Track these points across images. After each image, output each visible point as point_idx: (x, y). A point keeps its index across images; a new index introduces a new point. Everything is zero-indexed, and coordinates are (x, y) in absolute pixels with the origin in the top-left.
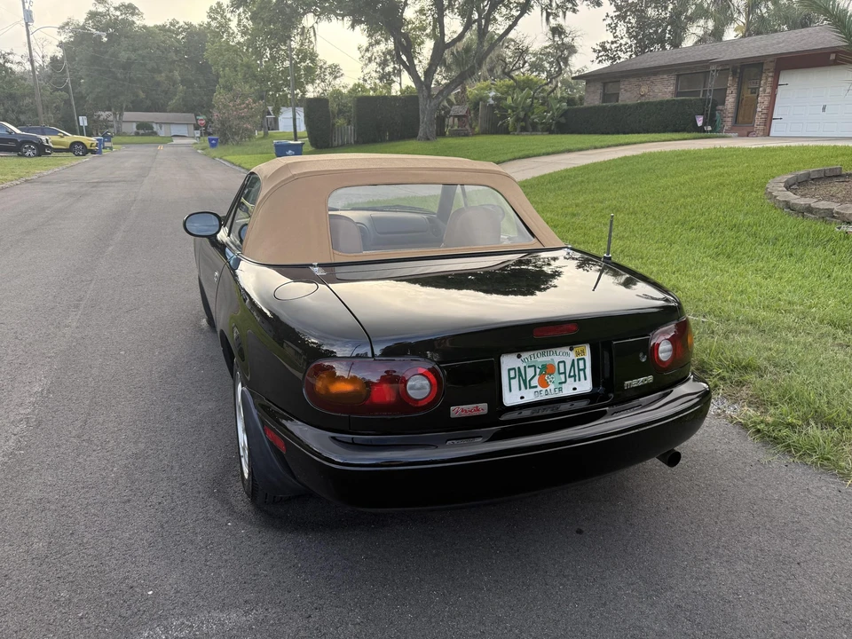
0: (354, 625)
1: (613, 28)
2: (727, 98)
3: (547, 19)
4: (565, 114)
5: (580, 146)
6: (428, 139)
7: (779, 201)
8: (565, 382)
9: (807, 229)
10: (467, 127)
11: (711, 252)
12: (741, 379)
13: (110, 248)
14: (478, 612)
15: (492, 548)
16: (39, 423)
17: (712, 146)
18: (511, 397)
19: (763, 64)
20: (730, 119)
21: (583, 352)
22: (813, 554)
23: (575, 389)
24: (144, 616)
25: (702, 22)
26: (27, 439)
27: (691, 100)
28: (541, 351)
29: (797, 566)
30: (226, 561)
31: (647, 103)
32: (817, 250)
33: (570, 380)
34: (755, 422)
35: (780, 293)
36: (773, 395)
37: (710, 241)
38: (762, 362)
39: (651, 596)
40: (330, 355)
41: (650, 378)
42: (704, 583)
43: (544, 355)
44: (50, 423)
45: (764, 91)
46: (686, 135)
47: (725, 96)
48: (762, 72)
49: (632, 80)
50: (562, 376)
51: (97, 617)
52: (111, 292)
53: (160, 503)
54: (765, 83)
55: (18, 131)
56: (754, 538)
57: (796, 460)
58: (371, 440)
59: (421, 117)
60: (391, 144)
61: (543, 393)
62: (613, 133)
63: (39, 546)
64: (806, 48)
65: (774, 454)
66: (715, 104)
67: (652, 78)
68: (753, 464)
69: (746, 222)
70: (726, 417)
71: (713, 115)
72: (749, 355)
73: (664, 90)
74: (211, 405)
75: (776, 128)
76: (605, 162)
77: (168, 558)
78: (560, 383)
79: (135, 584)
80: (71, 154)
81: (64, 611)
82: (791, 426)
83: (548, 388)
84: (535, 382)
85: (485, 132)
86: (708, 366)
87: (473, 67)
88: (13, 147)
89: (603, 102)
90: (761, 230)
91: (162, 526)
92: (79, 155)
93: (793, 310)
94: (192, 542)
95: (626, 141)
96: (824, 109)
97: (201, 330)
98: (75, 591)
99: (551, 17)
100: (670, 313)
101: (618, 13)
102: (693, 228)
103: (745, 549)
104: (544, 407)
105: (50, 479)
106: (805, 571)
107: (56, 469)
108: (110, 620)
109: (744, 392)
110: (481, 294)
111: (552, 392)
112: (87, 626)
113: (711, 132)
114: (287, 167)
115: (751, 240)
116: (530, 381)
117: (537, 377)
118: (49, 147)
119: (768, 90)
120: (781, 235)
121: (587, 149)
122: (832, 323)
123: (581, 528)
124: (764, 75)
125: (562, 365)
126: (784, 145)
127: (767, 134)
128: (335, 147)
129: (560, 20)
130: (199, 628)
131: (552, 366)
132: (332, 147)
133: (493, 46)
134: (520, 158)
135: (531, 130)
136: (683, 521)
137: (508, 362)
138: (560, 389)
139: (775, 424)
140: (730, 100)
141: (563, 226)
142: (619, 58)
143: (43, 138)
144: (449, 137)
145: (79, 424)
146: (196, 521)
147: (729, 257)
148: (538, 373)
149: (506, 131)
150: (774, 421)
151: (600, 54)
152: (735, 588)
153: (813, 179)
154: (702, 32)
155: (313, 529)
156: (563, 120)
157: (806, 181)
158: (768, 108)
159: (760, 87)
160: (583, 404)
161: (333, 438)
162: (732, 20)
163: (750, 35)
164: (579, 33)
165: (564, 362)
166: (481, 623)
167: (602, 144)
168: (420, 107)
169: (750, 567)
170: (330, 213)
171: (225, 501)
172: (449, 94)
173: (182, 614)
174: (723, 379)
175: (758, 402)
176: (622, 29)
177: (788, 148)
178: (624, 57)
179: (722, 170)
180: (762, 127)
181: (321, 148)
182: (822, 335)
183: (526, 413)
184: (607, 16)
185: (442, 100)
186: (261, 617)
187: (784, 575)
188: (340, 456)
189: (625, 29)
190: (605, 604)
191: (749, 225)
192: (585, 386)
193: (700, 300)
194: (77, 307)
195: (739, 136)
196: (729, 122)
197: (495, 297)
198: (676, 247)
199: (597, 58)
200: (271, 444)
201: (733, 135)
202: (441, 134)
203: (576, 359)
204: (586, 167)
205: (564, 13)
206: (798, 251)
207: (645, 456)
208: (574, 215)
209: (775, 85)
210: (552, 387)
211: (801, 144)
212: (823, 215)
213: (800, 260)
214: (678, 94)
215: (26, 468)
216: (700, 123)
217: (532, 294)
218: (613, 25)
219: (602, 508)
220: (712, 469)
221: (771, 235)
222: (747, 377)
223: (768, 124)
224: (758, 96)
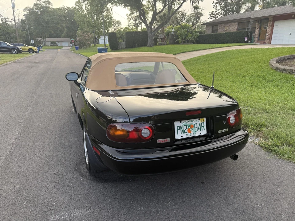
0: (124, 215)
1: (215, 7)
2: (256, 31)
3: (192, 4)
4: (199, 37)
5: (204, 48)
6: (151, 46)
7: (274, 67)
8: (197, 131)
9: (284, 76)
10: (165, 42)
11: (249, 85)
12: (260, 129)
13: (42, 85)
14: (167, 210)
15: (172, 188)
16: (17, 145)
17: (250, 48)
18: (178, 136)
19: (269, 18)
20: (257, 38)
21: (203, 120)
22: (285, 191)
23: (200, 133)
24: (52, 211)
25: (247, 4)
26: (13, 151)
27: (243, 32)
28: (188, 120)
29: (279, 195)
30: (80, 192)
31: (227, 33)
32: (287, 84)
33: (199, 130)
34: (265, 145)
35: (274, 99)
36: (271, 135)
37: (249, 81)
38: (267, 124)
39: (227, 205)
40: (115, 122)
41: (227, 130)
42: (246, 201)
43: (189, 121)
44: (21, 145)
45: (269, 28)
46: (241, 44)
47: (255, 30)
48: (268, 22)
49: (222, 25)
50: (196, 129)
51: (36, 211)
52: (41, 100)
53: (58, 172)
54: (269, 25)
55: (10, 45)
56: (264, 185)
57: (279, 158)
58: (130, 151)
59: (148, 38)
60: (138, 48)
61: (189, 134)
62: (216, 44)
63: (17, 187)
64: (284, 13)
65: (271, 156)
66: (251, 33)
67: (229, 24)
68: (264, 159)
69: (262, 74)
70: (254, 143)
71: (251, 37)
72: (263, 121)
73: (233, 28)
74: (76, 139)
75: (273, 41)
76: (213, 54)
77: (61, 192)
78: (195, 131)
79: (49, 200)
80: (28, 53)
81: (25, 209)
82: (277, 146)
83: (191, 133)
84: (186, 131)
85: (171, 44)
86: (248, 125)
87: (167, 21)
88: (9, 50)
89: (212, 33)
90: (268, 77)
91: (59, 181)
92: (31, 53)
93: (279, 105)
94: (68, 186)
95: (220, 46)
96: (290, 34)
97: (72, 113)
98: (29, 203)
99: (194, 3)
100: (234, 107)
101: (217, 1)
102: (243, 76)
103: (261, 189)
104: (190, 140)
105: (21, 164)
106: (282, 197)
107: (23, 161)
108: (41, 212)
109: (261, 134)
110: (169, 100)
111: (192, 134)
112: (33, 214)
113: (250, 43)
114: (100, 57)
115: (264, 80)
116: (185, 131)
117: (187, 129)
118: (21, 50)
119: (270, 28)
120: (274, 79)
121: (206, 49)
122: (292, 110)
123: (203, 181)
124: (269, 23)
125: (196, 125)
126: (276, 47)
127: (270, 43)
128: (119, 49)
129: (197, 4)
130: (71, 215)
131: (192, 125)
132: (118, 49)
133: (173, 14)
134: (183, 52)
135: (187, 42)
136: (239, 179)
137: (177, 124)
138: (195, 133)
139: (272, 145)
140: (257, 32)
141: (198, 76)
142: (218, 17)
143: (19, 47)
144: (158, 45)
145: (30, 145)
146: (70, 179)
147: (256, 87)
148: (187, 128)
149: (178, 43)
150: (271, 144)
151: (211, 16)
152: (257, 203)
153: (286, 59)
154: (247, 8)
155: (110, 182)
156: (198, 39)
157: (284, 60)
158: (270, 34)
159: (267, 27)
160: (203, 138)
161: (117, 150)
162: (257, 3)
163: (264, 9)
164: (203, 9)
165: (197, 124)
166: (168, 214)
167: (212, 47)
168: (148, 35)
169: (262, 195)
170: (116, 72)
171: (80, 172)
172: (158, 30)
173: (65, 211)
174: (253, 129)
175: (266, 138)
176: (219, 7)
177: (278, 48)
178: (219, 17)
179: (254, 56)
180: (268, 41)
181: (114, 50)
182: (289, 114)
183: (184, 142)
184: (214, 2)
185: (156, 33)
186: (92, 212)
187: (274, 198)
188: (119, 157)
189: (220, 7)
190: (211, 208)
191: (263, 75)
192: (204, 132)
193: (245, 102)
194: (30, 105)
195: (260, 44)
196: (256, 39)
197: (174, 101)
198: (237, 83)
199: (210, 17)
200: (95, 152)
201: (258, 44)
202: (155, 44)
203: (201, 123)
204: (206, 55)
205: (198, 2)
206: (280, 84)
207: (225, 157)
208: (201, 72)
209: (273, 26)
210: (192, 132)
211: (282, 47)
212: (289, 72)
213: (281, 87)
214: (238, 29)
215: (12, 160)
216: (246, 40)
217: (187, 100)
218: (216, 6)
219: (211, 175)
220: (249, 161)
221: (271, 79)
222: (262, 129)
223: (270, 40)
224: (267, 30)
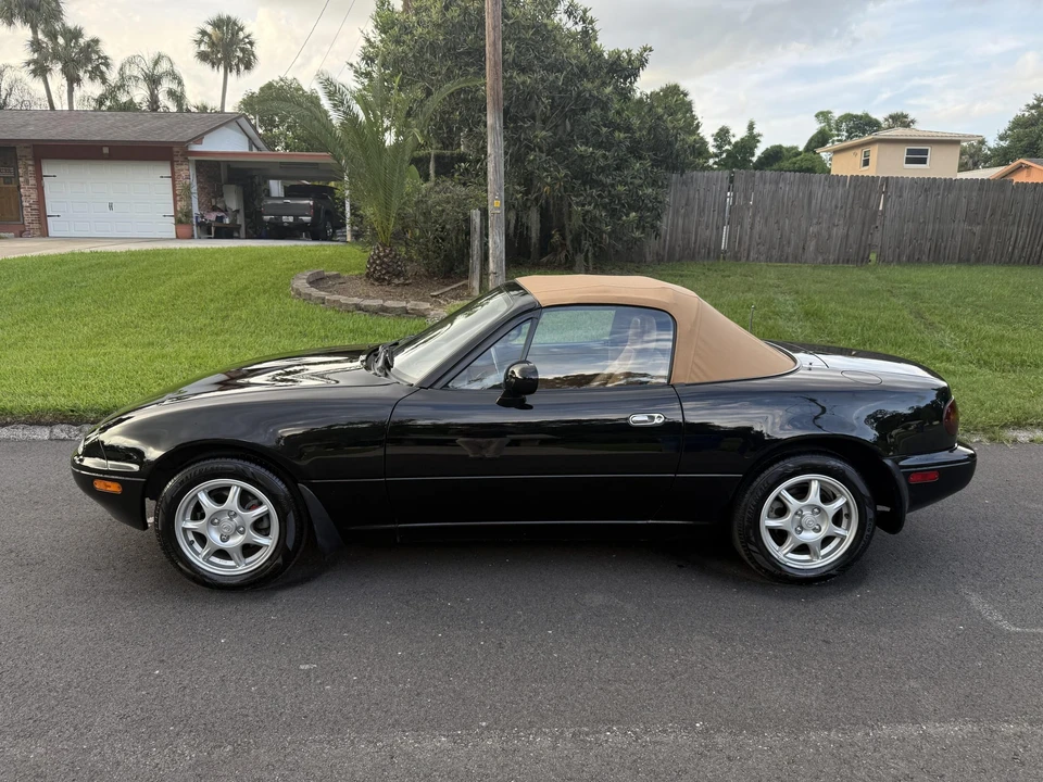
19: (14, 149)
24: (990, 628)
45: (27, 182)
48: (16, 159)
54: (26, 173)
75: (55, 227)
96: (111, 207)
98: (973, 659)
119: (32, 181)
124: (20, 163)
127: (44, 233)
158: (36, 203)
159: (17, 176)
209: (39, 177)
223: (43, 222)
224: (19, 188)
